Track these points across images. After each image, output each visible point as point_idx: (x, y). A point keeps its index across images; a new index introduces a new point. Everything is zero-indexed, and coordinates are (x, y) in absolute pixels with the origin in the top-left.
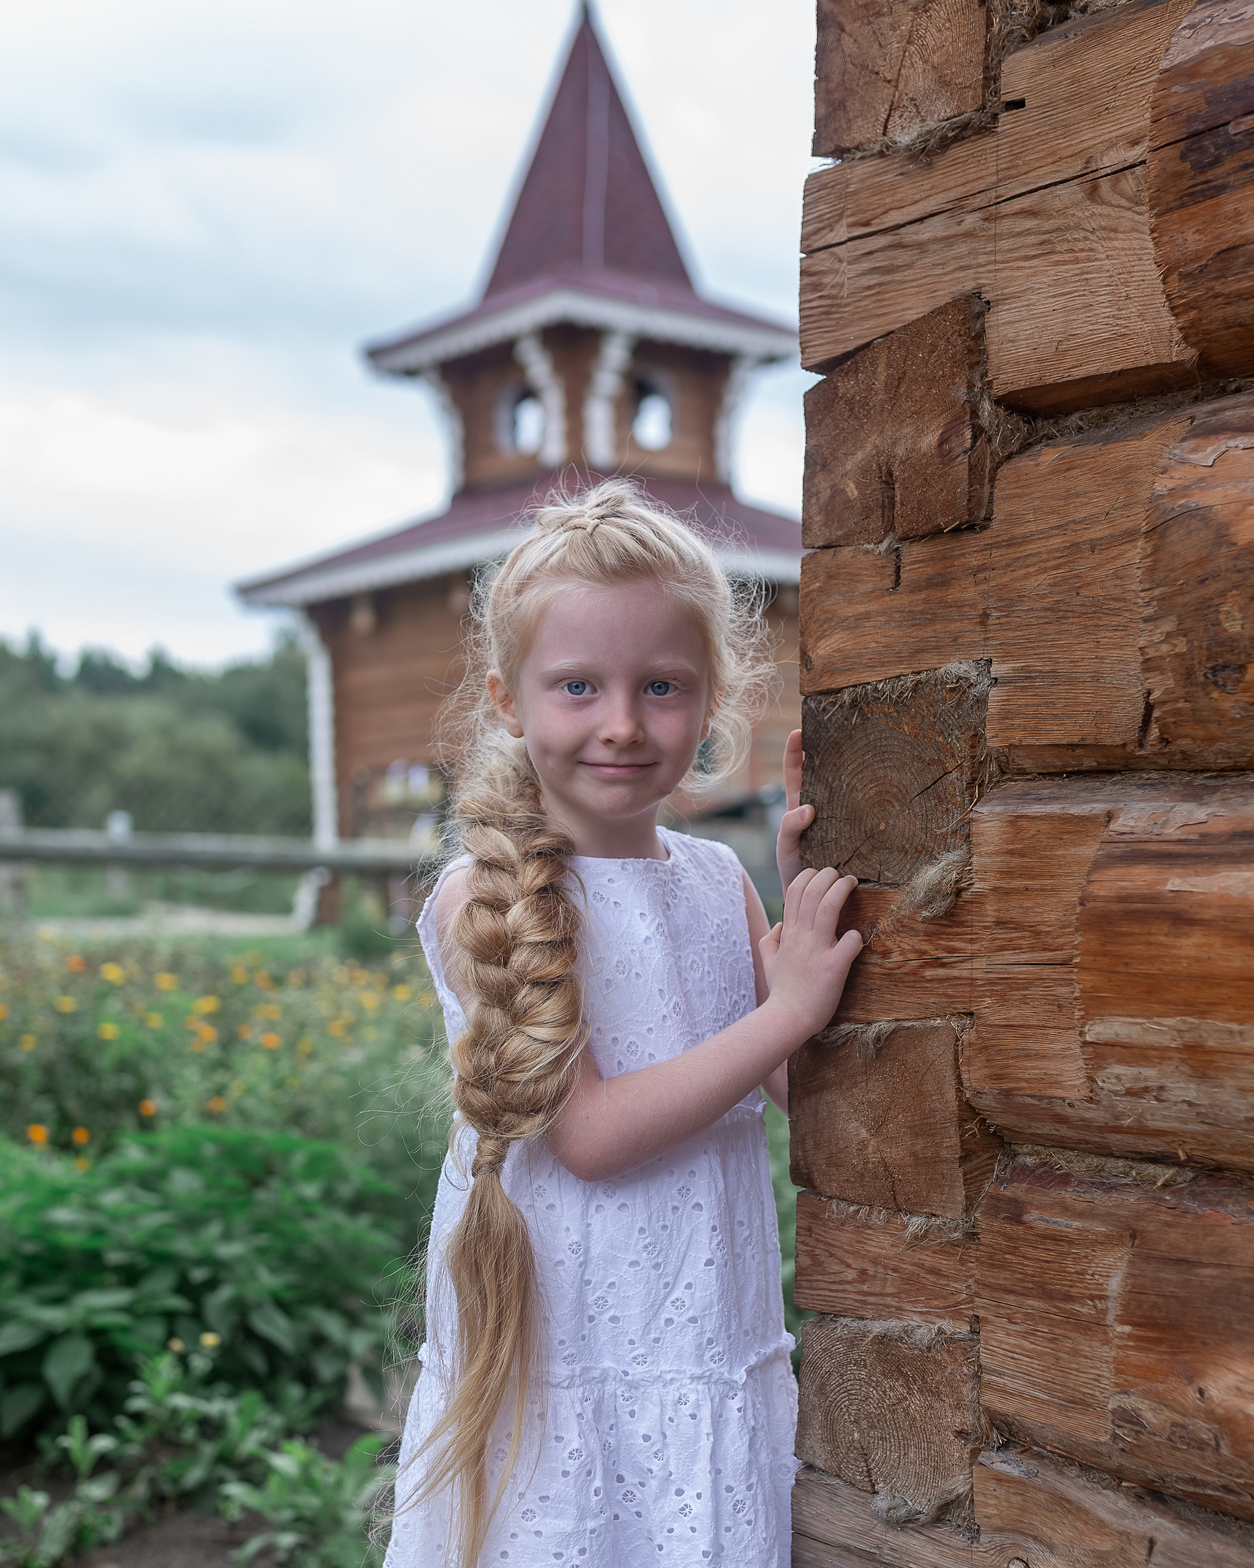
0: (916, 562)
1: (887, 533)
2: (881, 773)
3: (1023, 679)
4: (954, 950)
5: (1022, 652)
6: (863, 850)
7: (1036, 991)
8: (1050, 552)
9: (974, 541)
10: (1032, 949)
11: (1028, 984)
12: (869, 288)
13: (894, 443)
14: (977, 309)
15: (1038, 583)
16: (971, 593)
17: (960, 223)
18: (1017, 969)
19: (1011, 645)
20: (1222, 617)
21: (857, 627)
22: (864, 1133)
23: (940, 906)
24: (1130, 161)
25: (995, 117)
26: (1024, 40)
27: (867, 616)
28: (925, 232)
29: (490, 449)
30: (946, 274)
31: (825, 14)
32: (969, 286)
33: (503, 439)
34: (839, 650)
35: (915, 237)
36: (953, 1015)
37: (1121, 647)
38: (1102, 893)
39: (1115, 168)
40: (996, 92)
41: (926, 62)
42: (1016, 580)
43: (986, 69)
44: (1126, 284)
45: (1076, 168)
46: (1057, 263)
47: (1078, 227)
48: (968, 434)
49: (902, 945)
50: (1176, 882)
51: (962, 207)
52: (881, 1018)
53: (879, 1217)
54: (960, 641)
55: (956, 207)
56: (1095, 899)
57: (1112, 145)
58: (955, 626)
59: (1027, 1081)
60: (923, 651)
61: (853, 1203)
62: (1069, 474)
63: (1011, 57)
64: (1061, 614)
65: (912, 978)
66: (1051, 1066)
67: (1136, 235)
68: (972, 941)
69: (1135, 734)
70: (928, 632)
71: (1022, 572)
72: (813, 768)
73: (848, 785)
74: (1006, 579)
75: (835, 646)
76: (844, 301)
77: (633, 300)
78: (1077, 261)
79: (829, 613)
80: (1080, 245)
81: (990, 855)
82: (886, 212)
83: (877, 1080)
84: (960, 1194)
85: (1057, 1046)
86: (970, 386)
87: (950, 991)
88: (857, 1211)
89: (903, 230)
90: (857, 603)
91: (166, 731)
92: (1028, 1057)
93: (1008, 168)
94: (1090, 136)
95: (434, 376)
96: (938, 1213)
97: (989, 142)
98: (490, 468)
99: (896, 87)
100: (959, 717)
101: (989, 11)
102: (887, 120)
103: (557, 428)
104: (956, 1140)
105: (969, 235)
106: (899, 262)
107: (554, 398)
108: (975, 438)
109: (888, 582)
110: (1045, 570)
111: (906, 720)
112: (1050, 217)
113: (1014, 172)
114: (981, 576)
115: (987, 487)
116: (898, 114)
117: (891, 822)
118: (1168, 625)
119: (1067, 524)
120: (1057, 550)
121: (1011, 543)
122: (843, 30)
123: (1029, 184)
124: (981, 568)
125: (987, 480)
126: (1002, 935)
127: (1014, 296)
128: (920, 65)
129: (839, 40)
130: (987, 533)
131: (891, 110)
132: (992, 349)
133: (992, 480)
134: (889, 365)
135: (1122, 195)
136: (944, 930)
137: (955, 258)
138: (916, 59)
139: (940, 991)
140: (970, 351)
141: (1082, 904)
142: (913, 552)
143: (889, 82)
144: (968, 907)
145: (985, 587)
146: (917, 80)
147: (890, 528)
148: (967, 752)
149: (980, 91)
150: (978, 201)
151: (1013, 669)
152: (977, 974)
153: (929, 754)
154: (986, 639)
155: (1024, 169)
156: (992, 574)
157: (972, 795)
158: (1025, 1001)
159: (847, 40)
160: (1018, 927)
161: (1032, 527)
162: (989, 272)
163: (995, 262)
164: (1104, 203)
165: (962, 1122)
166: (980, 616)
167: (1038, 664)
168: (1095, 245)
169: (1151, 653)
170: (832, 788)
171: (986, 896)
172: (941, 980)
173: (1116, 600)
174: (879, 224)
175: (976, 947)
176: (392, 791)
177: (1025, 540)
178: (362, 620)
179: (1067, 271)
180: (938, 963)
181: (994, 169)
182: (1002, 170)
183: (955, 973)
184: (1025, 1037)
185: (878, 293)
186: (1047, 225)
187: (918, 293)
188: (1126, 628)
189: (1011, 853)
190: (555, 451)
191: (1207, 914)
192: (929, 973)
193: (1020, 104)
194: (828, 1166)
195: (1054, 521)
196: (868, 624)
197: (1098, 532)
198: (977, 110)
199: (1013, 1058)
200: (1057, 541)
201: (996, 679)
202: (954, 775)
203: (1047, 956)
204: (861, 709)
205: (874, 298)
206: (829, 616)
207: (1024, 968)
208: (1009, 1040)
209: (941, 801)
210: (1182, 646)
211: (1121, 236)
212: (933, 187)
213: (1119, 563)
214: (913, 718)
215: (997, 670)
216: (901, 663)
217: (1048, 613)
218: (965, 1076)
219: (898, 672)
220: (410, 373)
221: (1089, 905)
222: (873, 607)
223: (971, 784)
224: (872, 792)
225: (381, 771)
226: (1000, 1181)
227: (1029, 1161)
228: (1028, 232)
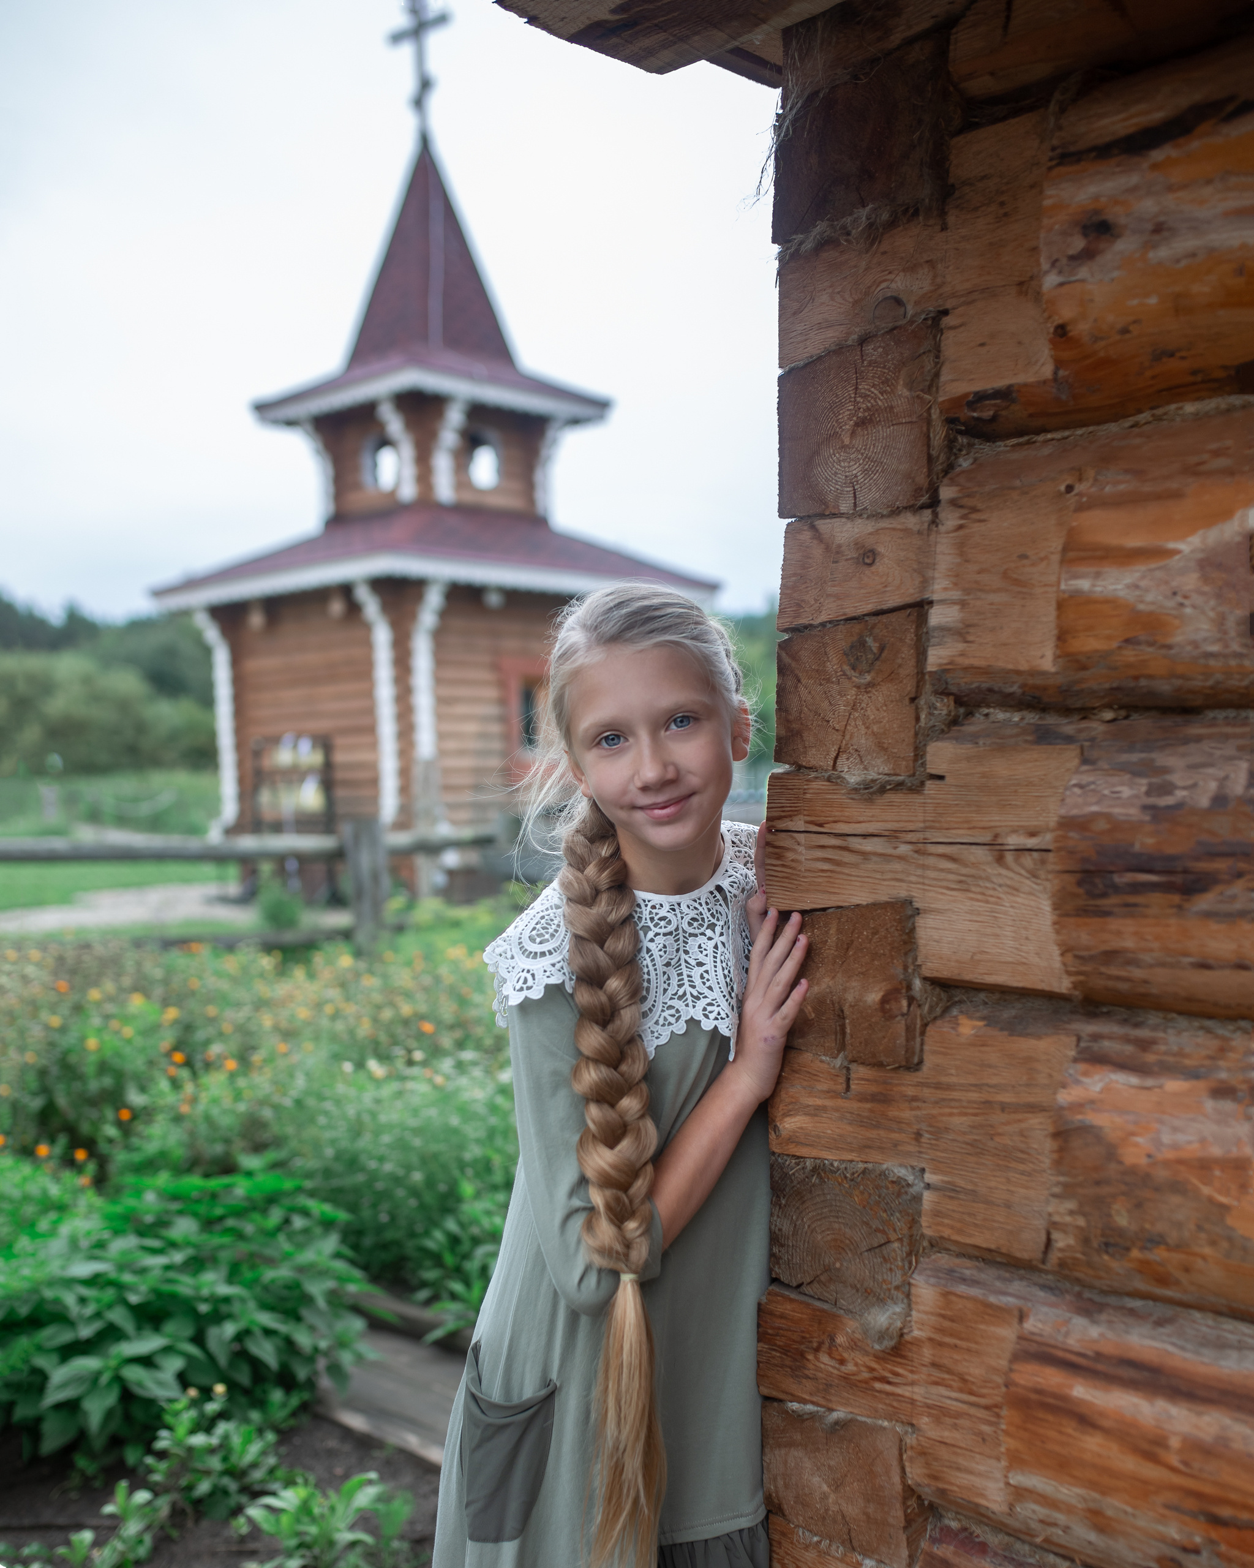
0: (863, 1079)
1: (839, 1052)
2: (836, 1226)
3: (949, 1191)
4: (897, 1374)
5: (948, 1170)
6: (822, 1278)
7: (962, 1422)
8: (969, 1102)
9: (910, 1078)
10: (961, 1391)
11: (958, 1415)
12: (823, 871)
13: (845, 990)
14: (910, 913)
15: (959, 1122)
16: (907, 1115)
17: (895, 848)
18: (949, 1402)
19: (940, 1162)
20: (1113, 1212)
21: (816, 1115)
22: (825, 1488)
23: (888, 1344)
24: (1029, 846)
25: (922, 784)
26: (943, 731)
27: (824, 1108)
28: (868, 845)
29: (357, 486)
30: (884, 880)
31: (785, 665)
32: (903, 894)
33: (366, 478)
34: (801, 1128)
35: (859, 847)
36: (897, 1421)
37: (1027, 1188)
38: (1022, 1382)
39: (1016, 847)
40: (923, 764)
41: (867, 728)
42: (943, 1115)
43: (916, 748)
44: (1026, 928)
45: (987, 838)
46: (972, 899)
47: (988, 879)
48: (904, 1003)
49: (856, 1359)
50: (1081, 1391)
51: (896, 837)
52: (838, 1408)
53: (838, 1551)
54: (900, 1148)
55: (893, 836)
56: (1016, 1385)
57: (1014, 831)
58: (895, 1136)
59: (958, 1486)
60: (869, 1147)
61: (816, 1535)
62: (983, 1049)
63: (934, 744)
64: (979, 1150)
65: (864, 1385)
66: (977, 1482)
67: (1033, 898)
68: (912, 1372)
69: (1040, 1255)
70: (873, 1134)
71: (947, 1110)
72: (780, 1205)
73: (809, 1226)
74: (935, 1112)
75: (799, 1125)
76: (802, 874)
77: (470, 376)
78: (987, 902)
79: (792, 1097)
80: (991, 892)
81: (926, 1313)
82: (835, 822)
83: (836, 1452)
84: (905, 1553)
85: (982, 1468)
86: (906, 968)
87: (895, 1404)
88: (820, 1542)
89: (850, 839)
90: (816, 1097)
91: (87, 680)
92: (959, 1469)
93: (933, 821)
94: (995, 819)
95: (309, 428)
96: (886, 1561)
97: (917, 799)
98: (356, 501)
99: (844, 736)
100: (900, 1203)
101: (917, 708)
102: (836, 758)
103: (409, 472)
104: (900, 1514)
105: (901, 858)
106: (846, 860)
107: (407, 450)
108: (909, 1006)
109: (841, 1088)
110: (966, 1114)
111: (857, 1192)
112: (966, 865)
113: (937, 825)
114: (915, 1104)
115: (918, 1040)
116: (845, 756)
117: (845, 1264)
118: (1071, 1205)
119: (983, 1085)
120: (975, 1102)
121: (938, 1086)
122: (799, 681)
123: (950, 837)
124: (914, 1099)
125: (918, 1034)
126: (937, 1374)
127: (938, 911)
128: (863, 730)
129: (796, 687)
130: (919, 1074)
131: (839, 752)
132: (921, 942)
133: (923, 1033)
134: (839, 931)
135: (1023, 867)
136: (890, 1357)
137: (891, 871)
138: (859, 723)
139: (887, 1401)
140: (905, 943)
141: (1006, 1386)
142: (860, 1072)
143: (837, 730)
144: (909, 1346)
145: (918, 1113)
146: (862, 740)
147: (842, 1047)
148: (906, 1231)
149: (911, 764)
150: (910, 837)
151: (943, 1181)
152: (916, 1397)
153: (875, 1224)
154: (920, 1152)
155: (946, 825)
156: (924, 1105)
157: (910, 1263)
158: (955, 1427)
159: (801, 689)
160: (949, 1371)
161: (954, 1080)
162: (919, 889)
163: (923, 884)
164: (1008, 868)
165: (905, 1499)
166: (915, 1133)
167: (961, 1183)
168: (1002, 896)
169: (1056, 1218)
170: (795, 1225)
171: (923, 1342)
172: (888, 1394)
173: (1022, 1152)
174: (830, 829)
175: (916, 1377)
176: (284, 757)
177: (949, 1087)
178: (256, 620)
179: (980, 907)
180: (884, 1380)
181: (921, 818)
182: (928, 821)
183: (898, 1390)
184: (955, 1453)
185: (830, 877)
186: (964, 871)
187: (862, 887)
188: (1029, 1175)
189: (943, 1316)
190: (408, 491)
191: (1106, 1423)
192: (878, 1385)
193: (941, 778)
194: (795, 1502)
195: (972, 1080)
196: (825, 1115)
197: (1007, 1098)
198: (910, 776)
199: (946, 1467)
200: (974, 1096)
201: (928, 1184)
202: (896, 1245)
203: (973, 1399)
204: (819, 1173)
205: (827, 879)
206: (793, 1100)
207: (954, 1403)
208: (944, 1453)
209: (885, 1260)
210: (1081, 1222)
211: (1022, 895)
212: (873, 816)
213: (1023, 1125)
214: (862, 1193)
215: (929, 1177)
216: (852, 1151)
217: (969, 1147)
218: (908, 1470)
219: (849, 1157)
220: (291, 423)
221: (1013, 1389)
222: (828, 1103)
223: (909, 1254)
224: (829, 1238)
225: (275, 741)
226: (934, 1540)
227: (954, 1525)
228: (950, 871)
